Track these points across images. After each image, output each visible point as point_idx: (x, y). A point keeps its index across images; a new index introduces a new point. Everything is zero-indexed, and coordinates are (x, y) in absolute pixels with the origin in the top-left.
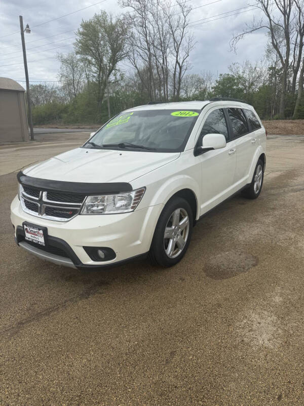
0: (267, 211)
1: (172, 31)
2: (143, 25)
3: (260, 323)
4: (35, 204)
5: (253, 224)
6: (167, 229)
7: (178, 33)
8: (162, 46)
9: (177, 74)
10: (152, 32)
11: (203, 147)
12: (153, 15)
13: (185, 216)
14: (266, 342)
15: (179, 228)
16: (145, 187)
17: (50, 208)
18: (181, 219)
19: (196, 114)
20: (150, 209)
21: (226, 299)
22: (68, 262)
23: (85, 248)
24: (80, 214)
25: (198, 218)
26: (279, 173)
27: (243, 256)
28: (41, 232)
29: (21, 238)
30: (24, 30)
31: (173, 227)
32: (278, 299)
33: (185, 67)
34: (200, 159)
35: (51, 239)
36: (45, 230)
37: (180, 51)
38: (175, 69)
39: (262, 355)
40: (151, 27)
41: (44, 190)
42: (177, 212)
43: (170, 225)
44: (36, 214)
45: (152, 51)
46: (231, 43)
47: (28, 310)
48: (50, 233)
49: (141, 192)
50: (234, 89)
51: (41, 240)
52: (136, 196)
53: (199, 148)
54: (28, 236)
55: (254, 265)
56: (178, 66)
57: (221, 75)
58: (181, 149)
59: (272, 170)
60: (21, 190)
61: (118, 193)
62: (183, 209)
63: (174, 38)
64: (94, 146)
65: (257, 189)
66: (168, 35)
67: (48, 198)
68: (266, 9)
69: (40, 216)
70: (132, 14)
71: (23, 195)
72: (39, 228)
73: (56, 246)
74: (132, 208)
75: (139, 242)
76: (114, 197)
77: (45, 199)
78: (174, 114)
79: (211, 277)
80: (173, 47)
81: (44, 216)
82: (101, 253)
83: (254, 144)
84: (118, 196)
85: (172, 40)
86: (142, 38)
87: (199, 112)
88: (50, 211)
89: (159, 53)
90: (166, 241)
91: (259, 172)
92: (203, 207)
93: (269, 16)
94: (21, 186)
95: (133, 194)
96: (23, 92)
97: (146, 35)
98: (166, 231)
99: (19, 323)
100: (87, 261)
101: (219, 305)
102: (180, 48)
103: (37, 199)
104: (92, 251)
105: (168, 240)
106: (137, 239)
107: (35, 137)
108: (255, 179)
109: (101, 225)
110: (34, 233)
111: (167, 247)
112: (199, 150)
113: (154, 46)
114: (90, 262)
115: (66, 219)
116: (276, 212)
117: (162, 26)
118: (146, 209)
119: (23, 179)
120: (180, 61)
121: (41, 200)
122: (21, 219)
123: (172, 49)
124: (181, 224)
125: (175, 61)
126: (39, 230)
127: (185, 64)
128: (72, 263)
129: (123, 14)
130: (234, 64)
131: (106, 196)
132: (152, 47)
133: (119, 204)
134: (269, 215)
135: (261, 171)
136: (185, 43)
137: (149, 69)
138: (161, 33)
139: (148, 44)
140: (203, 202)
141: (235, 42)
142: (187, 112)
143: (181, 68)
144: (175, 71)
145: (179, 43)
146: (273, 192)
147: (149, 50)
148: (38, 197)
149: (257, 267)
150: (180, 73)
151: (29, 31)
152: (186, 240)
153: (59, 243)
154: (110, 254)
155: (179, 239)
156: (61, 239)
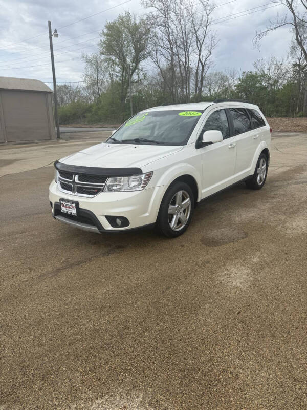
0: (267, 200)
1: (195, 30)
2: (166, 25)
3: (237, 274)
4: (69, 185)
5: (251, 209)
6: (171, 206)
7: (201, 32)
8: (184, 45)
10: (175, 31)
11: (203, 142)
12: (176, 14)
13: (187, 198)
14: (238, 284)
15: (182, 207)
16: (153, 172)
17: (81, 187)
18: (183, 200)
19: (200, 114)
20: (157, 189)
21: (214, 259)
22: (94, 229)
23: (106, 217)
24: (103, 192)
25: (199, 201)
26: (288, 168)
27: (236, 231)
28: (74, 205)
29: (58, 211)
30: (52, 34)
31: (177, 206)
32: (255, 260)
33: (207, 66)
34: (201, 151)
35: (81, 210)
36: (77, 204)
37: (202, 50)
38: (198, 68)
39: (233, 291)
40: (174, 26)
41: (76, 174)
42: (180, 193)
43: (174, 203)
44: (70, 192)
45: (175, 50)
46: (255, 40)
48: (81, 206)
49: (149, 175)
50: (257, 87)
51: (74, 211)
52: (145, 178)
53: (200, 142)
54: (64, 209)
55: (243, 238)
56: (200, 65)
57: (244, 73)
58: (184, 143)
59: (282, 165)
60: (58, 175)
61: (131, 175)
62: (185, 192)
63: (197, 37)
64: (115, 141)
65: (261, 180)
66: (191, 35)
67: (79, 180)
68: (291, 5)
69: (73, 194)
70: (155, 14)
71: (59, 178)
72: (73, 202)
73: (85, 216)
74: (142, 187)
75: (147, 214)
76: (129, 179)
77: (77, 181)
78: (181, 114)
79: (206, 245)
80: (196, 46)
81: (76, 194)
82: (118, 221)
83: (256, 140)
84: (132, 178)
85: (194, 39)
86: (165, 37)
87: (202, 112)
88: (81, 190)
89: (182, 52)
90: (171, 216)
91: (263, 165)
92: (204, 192)
93: (293, 12)
94: (57, 171)
95: (143, 177)
96: (50, 93)
98: (170, 208)
99: (57, 270)
100: (108, 227)
101: (208, 262)
102: (203, 47)
103: (71, 181)
104: (112, 219)
105: (172, 216)
106: (146, 212)
108: (258, 172)
109: (119, 200)
110: (69, 207)
111: (171, 221)
112: (200, 144)
113: (177, 45)
114: (110, 228)
115: (93, 196)
116: (274, 200)
117: (185, 25)
118: (153, 189)
119: (58, 166)
120: (203, 60)
121: (73, 182)
122: (58, 196)
123: (194, 48)
124: (183, 204)
125: (198, 60)
126: (73, 203)
127: (207, 62)
128: (97, 229)
129: (146, 14)
130: (259, 61)
131: (123, 178)
132: (174, 46)
133: (132, 184)
134: (267, 202)
135: (265, 165)
136: (207, 41)
137: (172, 68)
138: (184, 32)
139: (171, 43)
140: (204, 188)
141: (258, 39)
142: (192, 112)
143: (203, 66)
144: (197, 70)
145: (201, 42)
146: (277, 184)
147: (172, 49)
148: (71, 179)
149: (245, 239)
150: (202, 72)
151: (57, 35)
152: (188, 217)
153: (87, 213)
154: (125, 221)
155: (181, 216)
156: (88, 211)
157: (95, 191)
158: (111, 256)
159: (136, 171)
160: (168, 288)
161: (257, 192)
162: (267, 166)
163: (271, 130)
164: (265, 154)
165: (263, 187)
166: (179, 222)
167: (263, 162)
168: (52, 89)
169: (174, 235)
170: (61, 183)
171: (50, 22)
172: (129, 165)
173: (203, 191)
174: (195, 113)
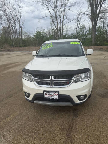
1: (16, 15)
2: (5, 11)
4: (47, 82)
7: (19, 16)
9: (20, 30)
12: (8, 8)
22: (69, 104)
24: (72, 83)
35: (62, 95)
36: (58, 92)
37: (20, 22)
41: (52, 75)
44: (49, 86)
45: (10, 21)
48: (61, 93)
50: (41, 36)
51: (56, 97)
57: (36, 31)
60: (33, 77)
63: (17, 17)
67: (55, 79)
68: (49, 10)
69: (52, 87)
78: (71, 43)
88: (56, 84)
93: (50, 13)
97: (7, 15)
110: (51, 95)
113: (10, 19)
114: (79, 102)
115: (66, 86)
120: (21, 26)
121: (51, 80)
123: (17, 21)
125: (19, 26)
126: (56, 92)
127: (22, 27)
128: (71, 104)
130: (38, 28)
139: (8, 19)
142: (76, 42)
143: (21, 28)
145: (19, 19)
147: (8, 21)
148: (48, 79)
156: (65, 95)
157: (67, 83)
170: (37, 82)
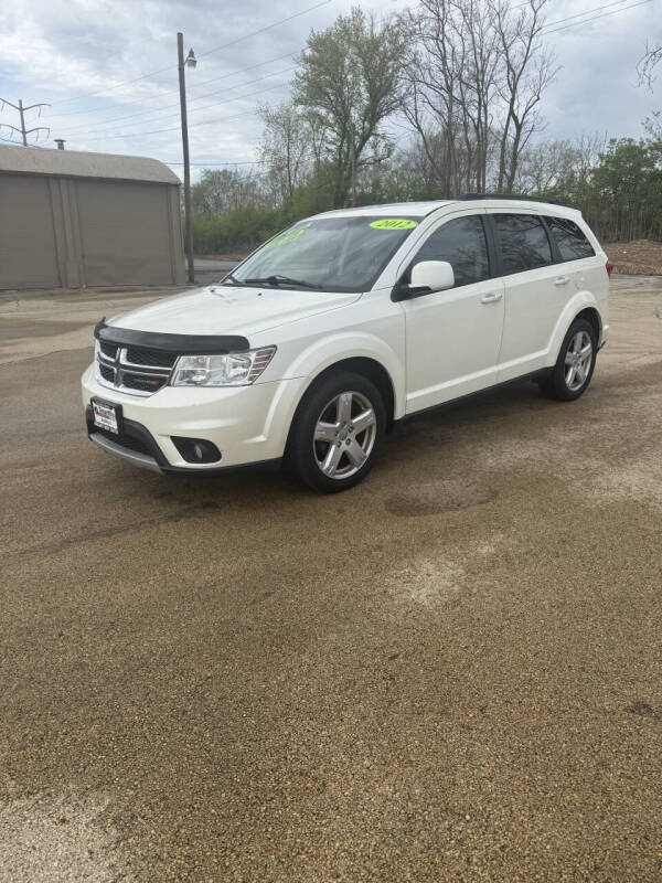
0: (577, 424)
1: (504, 45)
2: (439, 36)
4: (111, 370)
5: (533, 442)
7: (517, 48)
8: (477, 81)
10: (459, 49)
11: (411, 286)
12: (463, 12)
13: (367, 409)
14: (422, 597)
15: (352, 428)
16: (275, 346)
17: (130, 375)
18: (356, 412)
19: (413, 224)
20: (283, 386)
21: (395, 541)
22: (150, 462)
23: (174, 439)
24: (169, 385)
25: (399, 415)
27: (471, 488)
28: (113, 411)
29: (91, 424)
30: (185, 60)
31: (338, 424)
32: (486, 550)
33: (528, 127)
34: (404, 307)
35: (126, 422)
36: (119, 409)
37: (519, 90)
38: (506, 131)
39: (403, 611)
40: (457, 40)
41: (123, 346)
42: (346, 398)
43: (330, 419)
44: (111, 385)
45: (456, 93)
46: (642, 66)
47: (82, 528)
48: (128, 414)
50: (643, 174)
51: (113, 425)
52: (256, 360)
53: (403, 287)
54: (98, 419)
55: (481, 503)
56: (512, 124)
57: (613, 141)
58: (365, 287)
59: (653, 350)
60: (98, 349)
61: (225, 352)
62: (360, 395)
63: (508, 62)
66: (493, 56)
67: (128, 360)
69: (116, 388)
70: (415, 12)
71: (100, 356)
72: (111, 405)
73: (133, 436)
74: (250, 379)
75: (261, 438)
77: (123, 361)
78: (374, 225)
79: (393, 512)
80: (506, 82)
81: (122, 389)
82: (198, 451)
83: (564, 287)
84: (227, 359)
85: (502, 63)
86: (435, 61)
87: (418, 220)
88: (132, 381)
89: (471, 95)
90: (323, 447)
91: (583, 346)
92: (411, 399)
94: (97, 341)
95: (253, 356)
96: (177, 185)
97: (444, 59)
98: (318, 428)
99: (65, 542)
100: (178, 461)
102: (521, 83)
103: (113, 360)
104: (185, 445)
105: (325, 446)
106: (259, 432)
107: (197, 278)
108: (567, 360)
109: (197, 403)
110: (105, 415)
111: (323, 457)
112: (403, 291)
113: (462, 81)
114: (181, 463)
115: (150, 394)
116: (595, 426)
117: (482, 36)
118: (275, 383)
119: (103, 332)
120: (519, 113)
121: (117, 363)
122: (90, 392)
123: (500, 85)
124: (354, 421)
125: (507, 113)
126: (111, 408)
127: (529, 117)
128: (155, 463)
129: (394, 14)
130: (657, 115)
131: (208, 357)
132: (456, 83)
133: (233, 372)
134: (576, 430)
135: (588, 347)
136: (531, 73)
137: (449, 133)
138: (478, 50)
139: (448, 77)
140: (412, 390)
141: (650, 63)
142: (399, 221)
143: (519, 127)
144: (505, 135)
145: (517, 72)
147: (449, 89)
148: (114, 357)
149: (484, 506)
150: (517, 140)
151: (193, 63)
152: (368, 452)
153: (137, 430)
154: (212, 452)
155: (351, 447)
156: (137, 423)
157: (153, 383)
158: (183, 523)
159: (238, 345)
160: (267, 595)
161: (563, 406)
162: (595, 350)
163: (609, 268)
164: (588, 321)
165: (582, 397)
166: (345, 461)
167: (584, 337)
168: (181, 178)
169: (330, 488)
170: (101, 366)
171: (180, 36)
172: (228, 330)
173: (410, 396)
174: (405, 222)
